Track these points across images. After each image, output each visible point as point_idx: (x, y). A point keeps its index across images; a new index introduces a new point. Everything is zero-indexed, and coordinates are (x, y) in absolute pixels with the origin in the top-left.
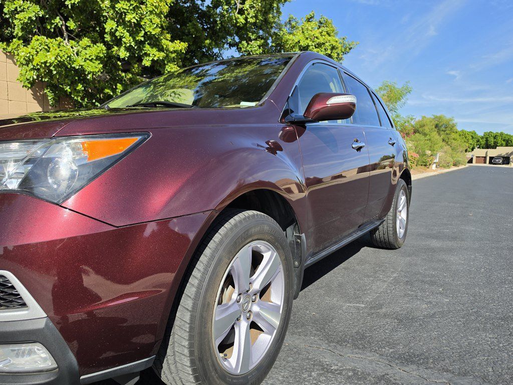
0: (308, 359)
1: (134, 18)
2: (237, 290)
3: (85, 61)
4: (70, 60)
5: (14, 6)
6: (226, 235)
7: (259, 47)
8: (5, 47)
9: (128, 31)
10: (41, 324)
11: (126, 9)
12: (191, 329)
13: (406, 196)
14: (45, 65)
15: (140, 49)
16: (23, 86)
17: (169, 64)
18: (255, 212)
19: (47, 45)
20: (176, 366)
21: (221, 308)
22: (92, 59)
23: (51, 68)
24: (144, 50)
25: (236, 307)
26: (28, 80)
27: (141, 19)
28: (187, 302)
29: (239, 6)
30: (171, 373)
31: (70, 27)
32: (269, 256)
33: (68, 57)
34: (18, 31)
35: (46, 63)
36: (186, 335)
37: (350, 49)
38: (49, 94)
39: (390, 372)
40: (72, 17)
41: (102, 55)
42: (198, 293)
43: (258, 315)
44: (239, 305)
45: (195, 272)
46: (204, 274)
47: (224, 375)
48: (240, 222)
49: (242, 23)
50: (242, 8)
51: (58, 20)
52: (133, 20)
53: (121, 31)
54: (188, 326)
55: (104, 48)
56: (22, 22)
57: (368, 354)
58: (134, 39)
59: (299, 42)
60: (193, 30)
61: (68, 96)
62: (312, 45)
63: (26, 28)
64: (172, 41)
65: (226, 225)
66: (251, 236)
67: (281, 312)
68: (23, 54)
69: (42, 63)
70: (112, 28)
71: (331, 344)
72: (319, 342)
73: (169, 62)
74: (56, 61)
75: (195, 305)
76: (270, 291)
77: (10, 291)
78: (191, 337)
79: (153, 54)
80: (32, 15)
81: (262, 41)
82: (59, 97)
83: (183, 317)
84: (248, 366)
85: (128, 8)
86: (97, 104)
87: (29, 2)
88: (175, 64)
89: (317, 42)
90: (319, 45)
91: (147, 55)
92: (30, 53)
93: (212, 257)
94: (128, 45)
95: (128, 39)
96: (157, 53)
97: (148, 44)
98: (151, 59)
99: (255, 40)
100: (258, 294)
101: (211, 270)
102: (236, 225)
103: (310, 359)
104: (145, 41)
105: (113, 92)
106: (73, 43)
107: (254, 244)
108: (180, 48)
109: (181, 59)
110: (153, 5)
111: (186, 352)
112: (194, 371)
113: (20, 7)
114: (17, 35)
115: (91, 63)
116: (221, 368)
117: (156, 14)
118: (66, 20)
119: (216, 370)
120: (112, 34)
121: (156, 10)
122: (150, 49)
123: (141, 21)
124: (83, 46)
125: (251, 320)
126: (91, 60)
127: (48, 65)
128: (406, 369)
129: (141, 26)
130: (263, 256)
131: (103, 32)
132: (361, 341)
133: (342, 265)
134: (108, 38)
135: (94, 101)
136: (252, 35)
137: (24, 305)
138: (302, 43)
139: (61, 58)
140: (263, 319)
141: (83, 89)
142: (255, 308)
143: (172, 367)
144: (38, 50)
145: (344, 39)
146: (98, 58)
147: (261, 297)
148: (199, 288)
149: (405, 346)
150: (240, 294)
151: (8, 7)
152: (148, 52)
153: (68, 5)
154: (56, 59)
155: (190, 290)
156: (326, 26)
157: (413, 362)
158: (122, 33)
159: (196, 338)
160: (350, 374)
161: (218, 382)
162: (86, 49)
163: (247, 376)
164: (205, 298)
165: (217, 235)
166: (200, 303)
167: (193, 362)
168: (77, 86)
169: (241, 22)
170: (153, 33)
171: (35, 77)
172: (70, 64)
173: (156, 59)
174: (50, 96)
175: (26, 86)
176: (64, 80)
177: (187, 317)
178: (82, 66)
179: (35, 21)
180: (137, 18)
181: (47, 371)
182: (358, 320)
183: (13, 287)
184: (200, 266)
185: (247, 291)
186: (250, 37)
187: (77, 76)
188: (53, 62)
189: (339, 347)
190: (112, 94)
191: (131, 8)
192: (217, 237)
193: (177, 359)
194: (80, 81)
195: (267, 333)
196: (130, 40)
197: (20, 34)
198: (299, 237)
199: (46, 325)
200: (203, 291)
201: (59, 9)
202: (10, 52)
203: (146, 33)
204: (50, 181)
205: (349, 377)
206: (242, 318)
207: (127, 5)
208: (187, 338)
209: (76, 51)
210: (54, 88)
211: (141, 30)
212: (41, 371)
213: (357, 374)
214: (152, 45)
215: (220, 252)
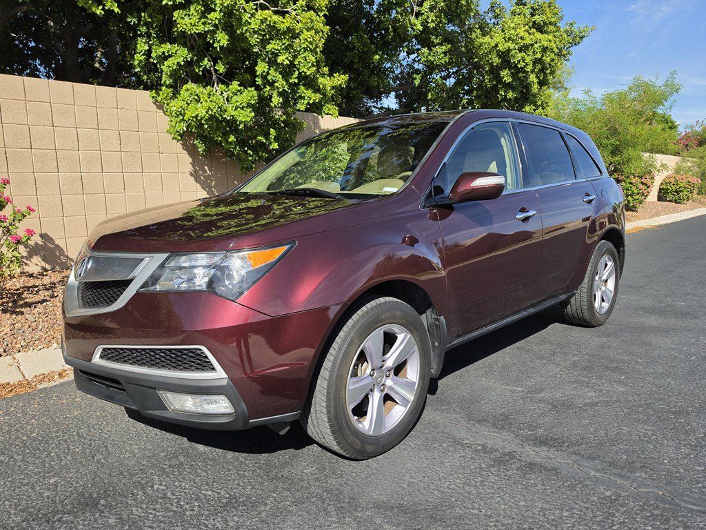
0: (443, 432)
1: (287, 58)
2: (370, 367)
3: (236, 109)
4: (221, 110)
5: (162, 50)
6: (358, 321)
7: (445, 53)
8: (155, 95)
9: (280, 73)
10: (225, 382)
11: (277, 50)
12: (328, 394)
13: (615, 262)
14: (197, 119)
15: (294, 92)
16: (173, 138)
17: (327, 105)
18: (391, 299)
19: (197, 95)
20: (317, 422)
21: (354, 379)
22: (243, 106)
23: (203, 122)
24: (298, 93)
25: (369, 380)
26: (178, 132)
27: (295, 57)
28: (325, 373)
29: (416, 8)
30: (315, 427)
31: (219, 70)
32: (402, 337)
33: (219, 107)
34: (166, 80)
35: (197, 116)
36: (324, 398)
37: (582, 38)
38: (199, 145)
39: (519, 450)
40: (221, 59)
41: (253, 102)
42: (333, 366)
43: (391, 388)
44: (373, 379)
45: (331, 351)
46: (338, 352)
47: (357, 434)
48: (372, 309)
49: (420, 31)
50: (419, 11)
51: (206, 62)
52: (287, 62)
53: (274, 75)
54: (326, 391)
55: (255, 93)
56: (171, 69)
57: (505, 433)
58: (287, 81)
59: (497, 46)
60: (359, 45)
61: (219, 144)
62: (515, 49)
63: (173, 74)
64: (330, 75)
65: (358, 312)
66: (381, 321)
67: (416, 388)
68: (175, 108)
69: (193, 117)
70: (264, 71)
71: (471, 422)
72: (459, 420)
73: (326, 102)
74: (207, 115)
75: (331, 375)
76: (406, 369)
77: (204, 360)
78: (328, 400)
79: (308, 97)
80: (180, 60)
81: (449, 46)
82: (209, 148)
83: (322, 384)
84: (381, 431)
85: (279, 48)
86: (249, 152)
87: (176, 45)
88: (333, 105)
89: (522, 44)
90: (524, 48)
91: (302, 98)
92: (181, 107)
93: (346, 338)
94: (281, 90)
95: (281, 83)
96: (313, 95)
97: (303, 85)
98: (306, 102)
99: (440, 44)
100: (393, 371)
101: (344, 349)
102: (367, 312)
103: (445, 433)
104: (300, 82)
105: (266, 139)
106: (223, 87)
107: (387, 327)
108: (339, 83)
109: (340, 94)
110: (307, 41)
111: (325, 410)
112: (331, 426)
113: (168, 52)
114: (165, 83)
115: (242, 111)
116: (354, 426)
117: (311, 50)
118: (215, 63)
119: (349, 428)
120: (264, 77)
121: (311, 47)
122: (305, 91)
123: (294, 60)
124: (233, 91)
125: (385, 393)
126: (242, 108)
127: (199, 118)
128: (537, 449)
129: (295, 66)
130: (397, 337)
131: (254, 74)
132: (502, 422)
133: (516, 344)
134: (259, 81)
135: (246, 149)
136: (437, 38)
137: (213, 369)
138: (500, 47)
139: (212, 111)
140: (397, 393)
141: (235, 140)
142: (389, 382)
143: (315, 422)
144: (189, 102)
145: (571, 24)
146: (249, 105)
147: (396, 374)
148: (334, 363)
149: (546, 430)
150: (373, 370)
151: (156, 52)
152: (303, 95)
153: (216, 48)
154: (207, 112)
155: (327, 364)
156: (542, 14)
157: (546, 445)
158: (274, 76)
159: (332, 401)
160: (479, 448)
161: (351, 438)
162: (237, 95)
163: (379, 438)
164: (339, 371)
165: (350, 320)
166: (335, 374)
167: (329, 419)
168: (229, 137)
169: (418, 30)
170: (308, 73)
171: (185, 129)
172: (221, 115)
173: (311, 102)
174: (201, 148)
175: (176, 139)
176: (216, 132)
177: (325, 384)
178: (233, 116)
179: (183, 66)
180: (290, 58)
181: (228, 414)
182: (509, 403)
183: (206, 357)
184: (335, 345)
185: (381, 367)
186: (433, 42)
187: (228, 127)
188: (204, 117)
189: (477, 425)
190: (264, 141)
191: (283, 47)
192: (350, 323)
193: (318, 416)
194: (231, 132)
195: (401, 405)
196: (282, 85)
197: (168, 83)
198: (438, 320)
199: (228, 382)
200: (337, 366)
201: (208, 50)
202: (160, 102)
203: (300, 73)
204: (227, 282)
205: (477, 450)
206: (376, 389)
207: (278, 44)
208: (325, 400)
209: (226, 97)
210: (204, 138)
211: (295, 71)
212: (224, 414)
213: (486, 449)
214: (307, 86)
215: (351, 335)
